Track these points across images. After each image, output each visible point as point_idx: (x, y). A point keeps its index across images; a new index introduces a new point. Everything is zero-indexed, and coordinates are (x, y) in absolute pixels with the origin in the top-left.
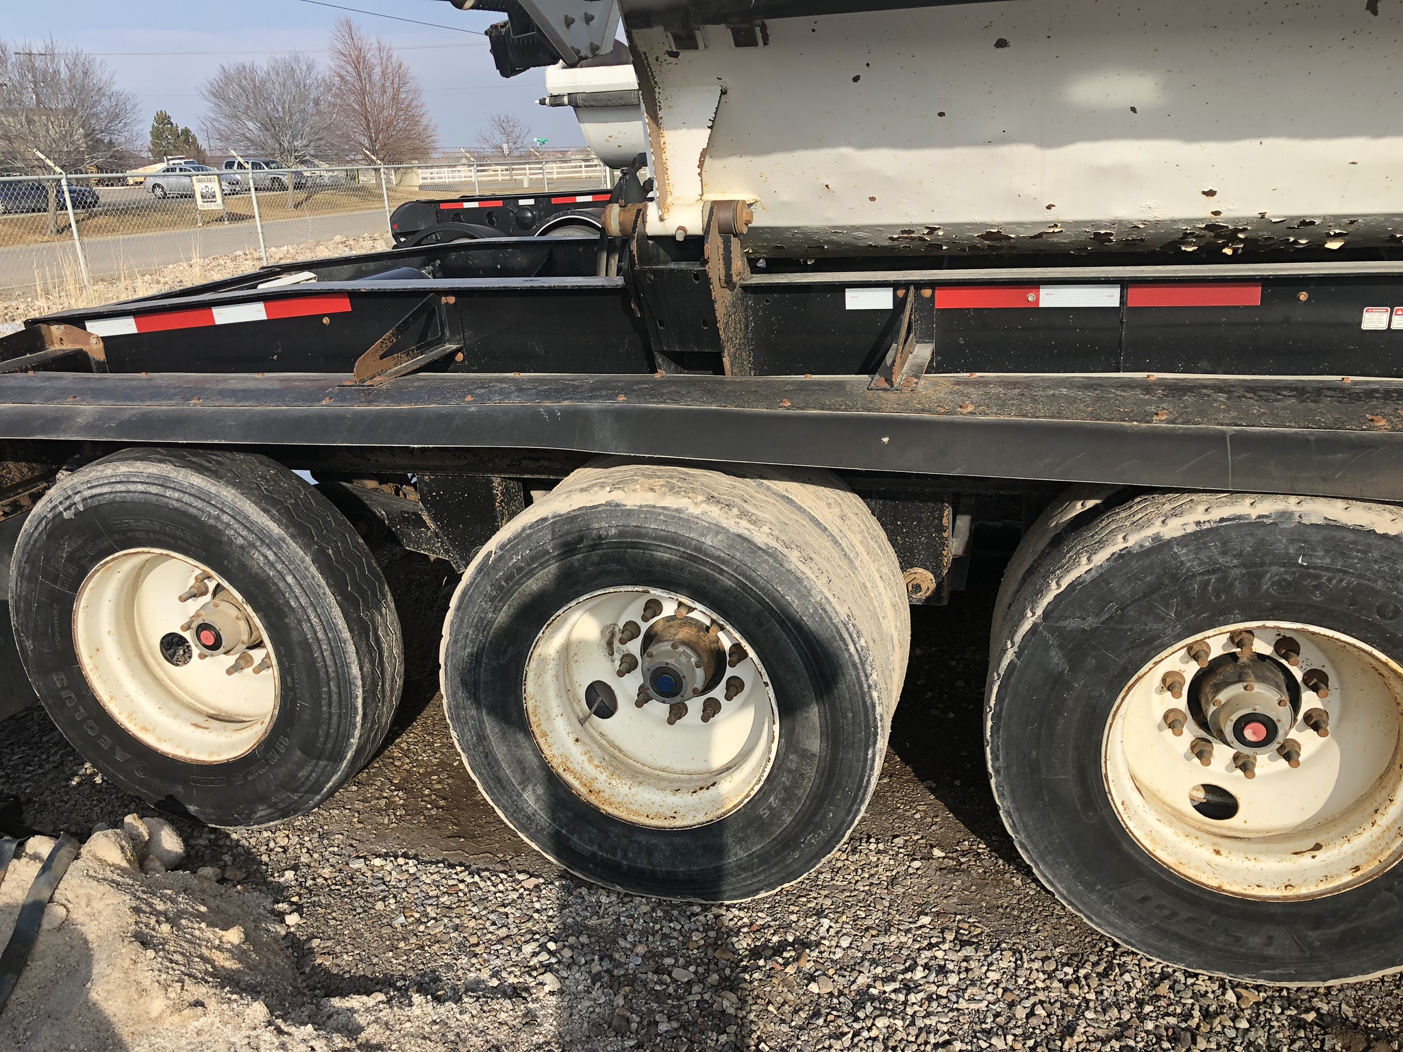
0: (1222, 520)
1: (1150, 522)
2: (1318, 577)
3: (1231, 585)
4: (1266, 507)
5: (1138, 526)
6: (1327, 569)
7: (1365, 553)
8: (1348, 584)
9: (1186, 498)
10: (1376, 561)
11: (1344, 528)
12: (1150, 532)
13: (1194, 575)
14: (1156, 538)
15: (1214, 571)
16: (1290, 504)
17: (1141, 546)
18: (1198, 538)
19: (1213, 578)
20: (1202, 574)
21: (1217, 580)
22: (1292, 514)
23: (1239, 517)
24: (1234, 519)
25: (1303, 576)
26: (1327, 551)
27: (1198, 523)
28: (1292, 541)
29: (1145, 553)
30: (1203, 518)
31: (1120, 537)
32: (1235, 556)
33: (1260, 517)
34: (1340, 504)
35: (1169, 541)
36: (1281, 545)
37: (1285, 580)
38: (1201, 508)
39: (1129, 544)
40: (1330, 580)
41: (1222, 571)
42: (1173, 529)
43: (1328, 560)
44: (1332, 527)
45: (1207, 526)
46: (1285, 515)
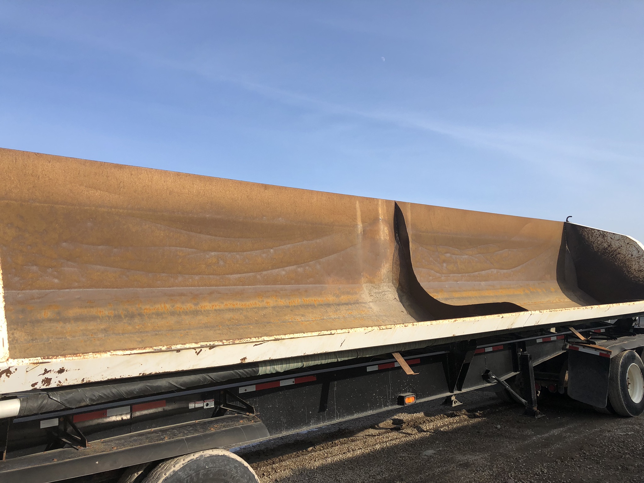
0: (188, 461)
1: (170, 468)
2: (211, 470)
3: (193, 479)
4: (197, 455)
5: (167, 470)
6: (212, 467)
7: (218, 461)
8: (217, 470)
9: (176, 459)
10: (221, 463)
11: (213, 456)
12: (172, 470)
13: (184, 479)
14: (174, 471)
15: (189, 476)
16: (201, 453)
17: (170, 475)
18: (183, 469)
19: (189, 478)
20: (186, 478)
22: (203, 455)
23: (192, 460)
24: (191, 460)
25: (208, 471)
26: (211, 463)
27: (183, 464)
28: (204, 462)
29: (171, 476)
30: (184, 462)
31: (163, 474)
32: (193, 470)
33: (196, 458)
34: (211, 450)
35: (177, 471)
36: (202, 464)
37: (204, 473)
38: (182, 460)
39: (167, 476)
40: (213, 470)
41: (191, 475)
42: (178, 467)
43: (212, 465)
44: (211, 456)
45: (185, 464)
46: (201, 456)
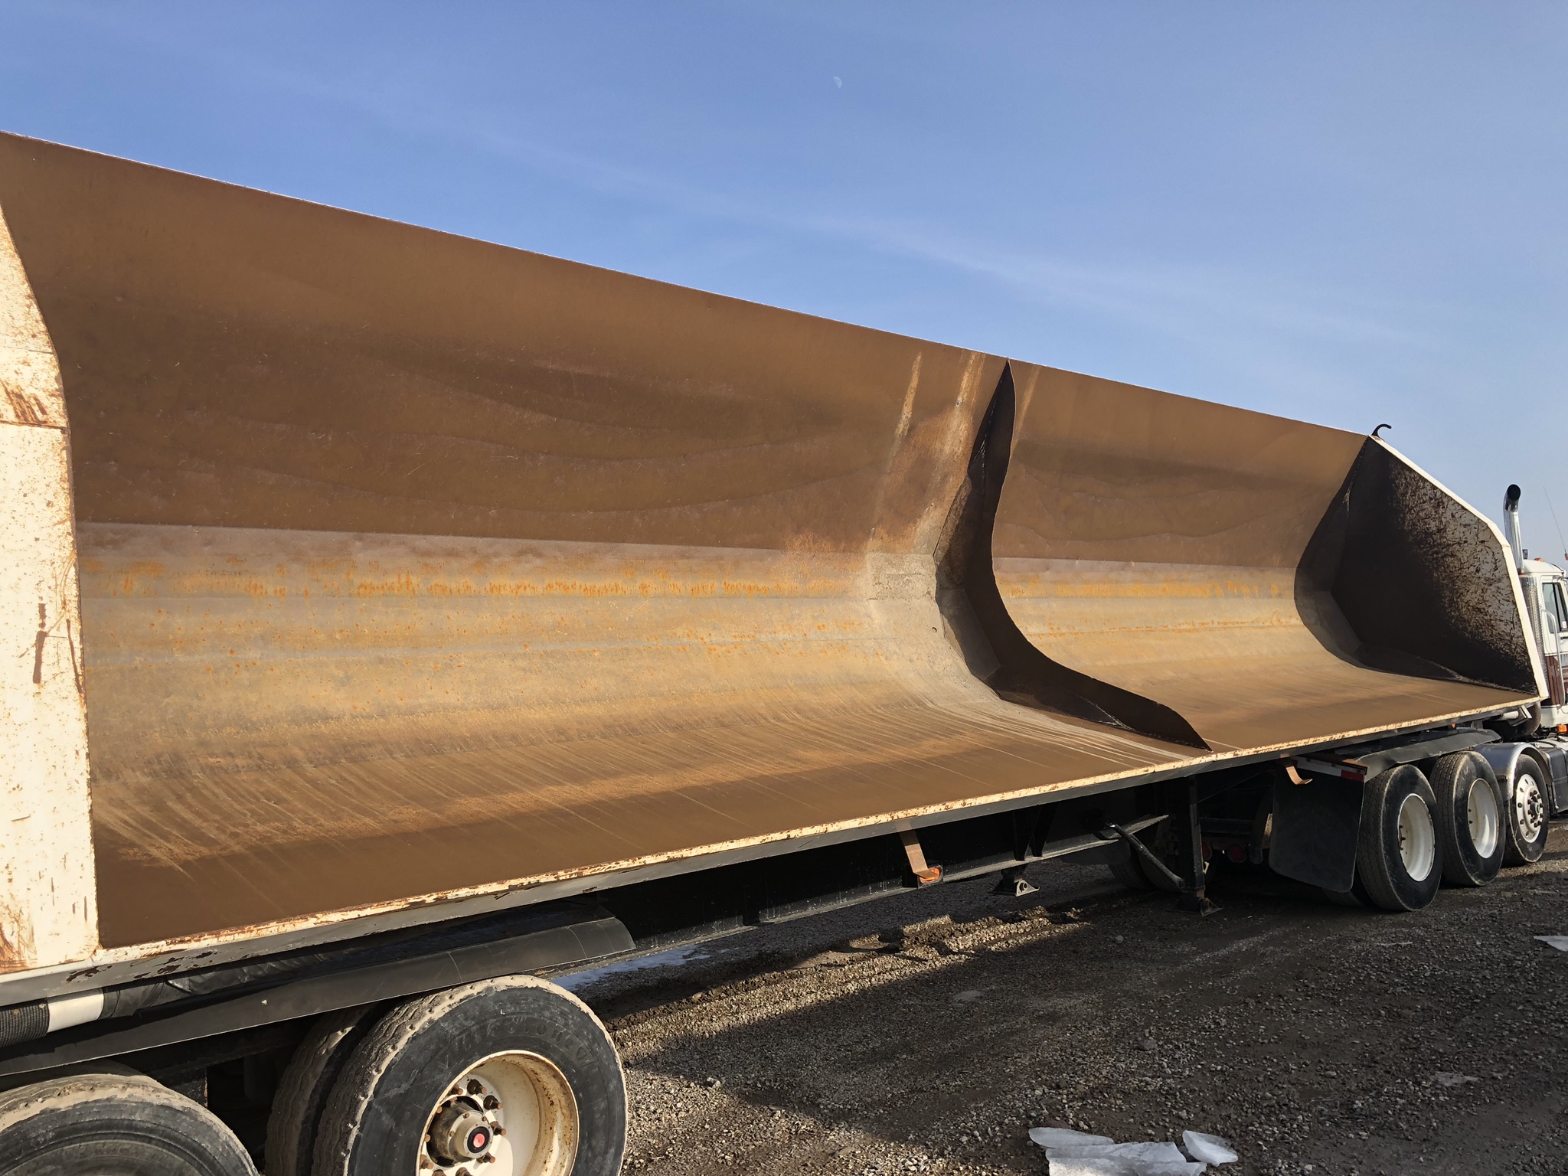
0: (461, 1000)
1: (422, 1015)
2: (511, 1019)
3: (474, 1037)
4: (480, 987)
5: (416, 1017)
6: (513, 1014)
7: (526, 1000)
8: (524, 1019)
9: (432, 997)
10: (531, 1003)
11: (515, 989)
12: (426, 1019)
13: (455, 1037)
14: (431, 1021)
15: (464, 1031)
16: (487, 983)
17: (424, 1028)
18: (451, 1015)
19: (464, 1035)
20: (458, 1035)
21: (466, 1037)
22: (491, 987)
23: (469, 996)
24: (467, 998)
25: (504, 1021)
26: (511, 1004)
27: (450, 1006)
28: (495, 1002)
29: (426, 1032)
30: (451, 1002)
31: (408, 1028)
32: (473, 1019)
33: (478, 993)
34: (509, 977)
35: (438, 1020)
36: (492, 1006)
37: (497, 1026)
38: (447, 997)
39: (416, 1030)
40: (515, 1020)
41: (468, 1029)
42: (438, 1013)
43: (513, 1009)
44: (511, 990)
45: (455, 1006)
46: (489, 989)
